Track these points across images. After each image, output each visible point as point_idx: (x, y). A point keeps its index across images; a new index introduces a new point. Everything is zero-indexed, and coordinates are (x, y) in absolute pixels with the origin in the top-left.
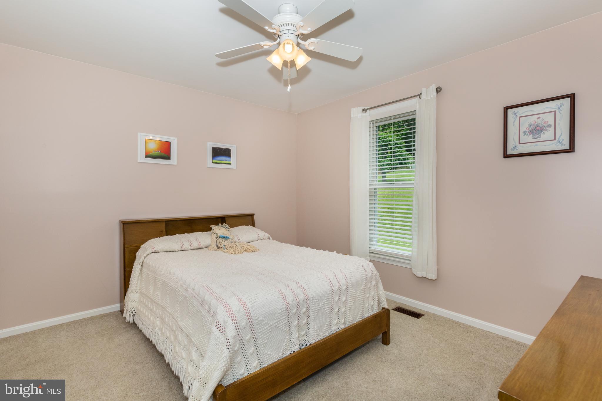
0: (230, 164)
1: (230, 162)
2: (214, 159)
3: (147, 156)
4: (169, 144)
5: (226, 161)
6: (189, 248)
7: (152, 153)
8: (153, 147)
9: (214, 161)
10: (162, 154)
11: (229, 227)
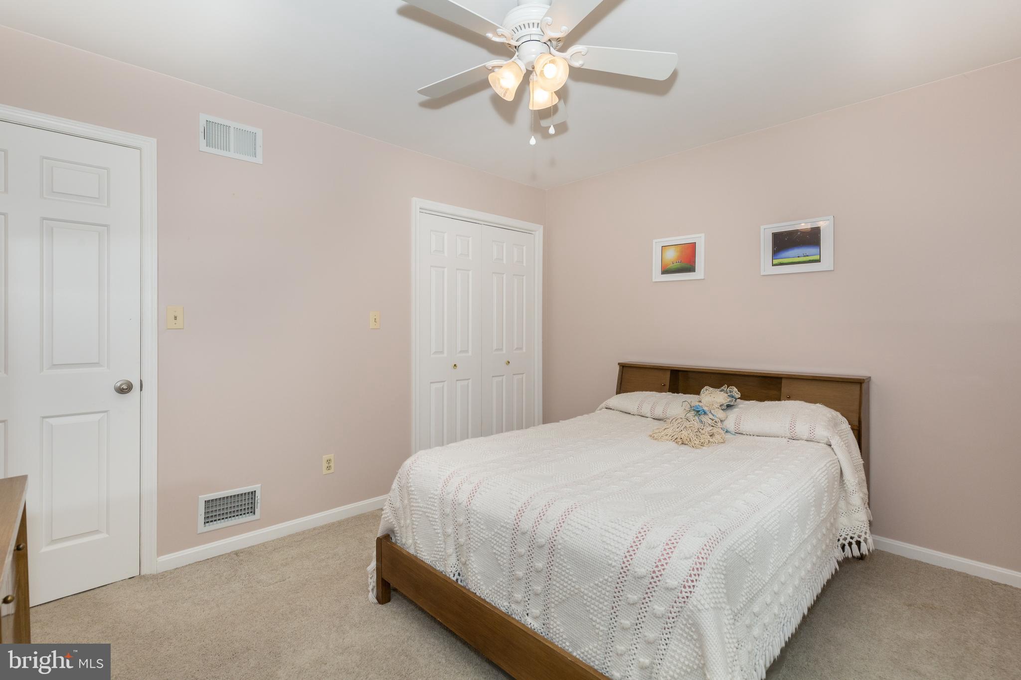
0: (819, 261)
1: (817, 257)
2: (775, 258)
3: (665, 271)
4: (693, 246)
5: (808, 256)
6: (649, 415)
7: (671, 266)
8: (672, 255)
9: (776, 261)
10: (684, 265)
11: (738, 395)
